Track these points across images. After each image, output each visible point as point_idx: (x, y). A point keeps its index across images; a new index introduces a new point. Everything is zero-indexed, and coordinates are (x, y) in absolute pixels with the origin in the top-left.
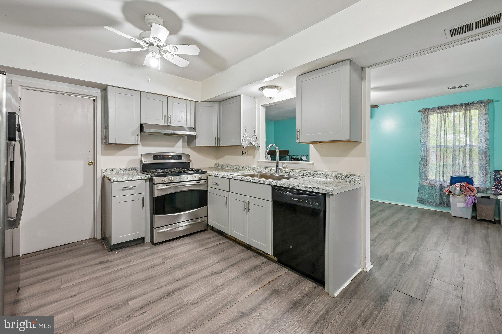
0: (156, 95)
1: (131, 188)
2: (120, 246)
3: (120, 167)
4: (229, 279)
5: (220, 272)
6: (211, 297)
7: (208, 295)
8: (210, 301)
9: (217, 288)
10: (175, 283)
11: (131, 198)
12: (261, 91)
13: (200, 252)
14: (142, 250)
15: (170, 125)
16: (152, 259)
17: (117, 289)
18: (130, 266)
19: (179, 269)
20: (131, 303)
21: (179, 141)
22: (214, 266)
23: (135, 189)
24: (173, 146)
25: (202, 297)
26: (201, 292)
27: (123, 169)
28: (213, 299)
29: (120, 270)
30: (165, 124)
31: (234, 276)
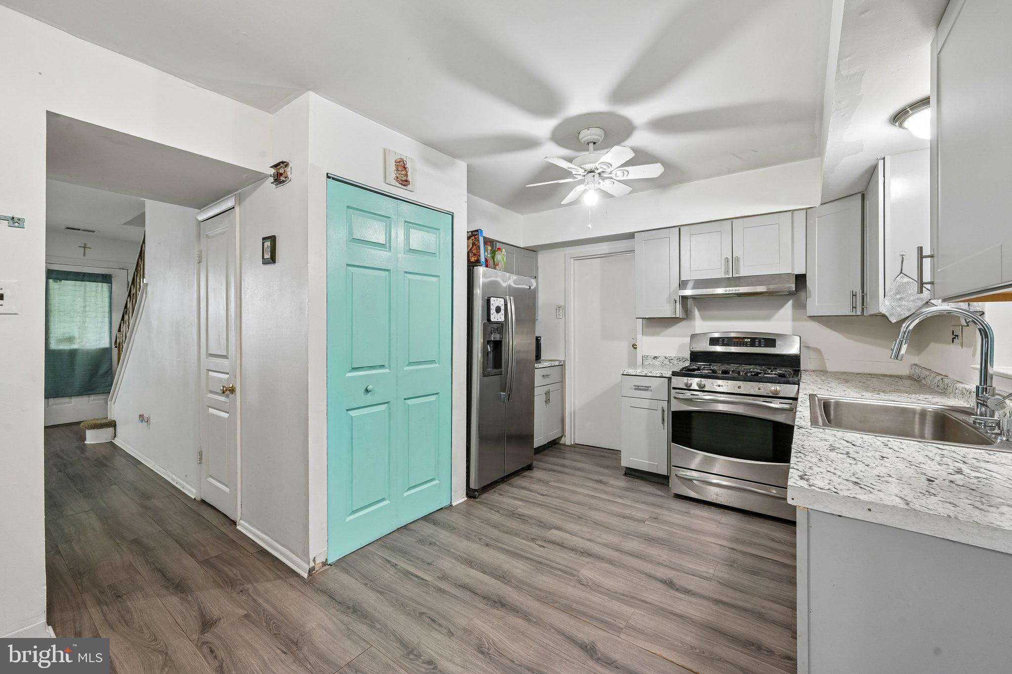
0: (709, 224)
1: (646, 389)
2: (637, 474)
3: (667, 355)
4: (670, 608)
5: (677, 590)
6: (606, 597)
7: (609, 592)
8: (596, 599)
9: (633, 598)
10: (610, 550)
11: (646, 403)
12: (901, 125)
13: (714, 545)
14: (654, 494)
15: (737, 275)
16: (643, 509)
17: (567, 512)
18: (611, 501)
19: (643, 541)
20: (554, 531)
21: (781, 306)
22: (691, 577)
23: (651, 391)
24: (767, 318)
25: (599, 586)
26: (610, 583)
27: (669, 359)
28: (602, 600)
29: (599, 498)
30: (727, 276)
31: (682, 613)
